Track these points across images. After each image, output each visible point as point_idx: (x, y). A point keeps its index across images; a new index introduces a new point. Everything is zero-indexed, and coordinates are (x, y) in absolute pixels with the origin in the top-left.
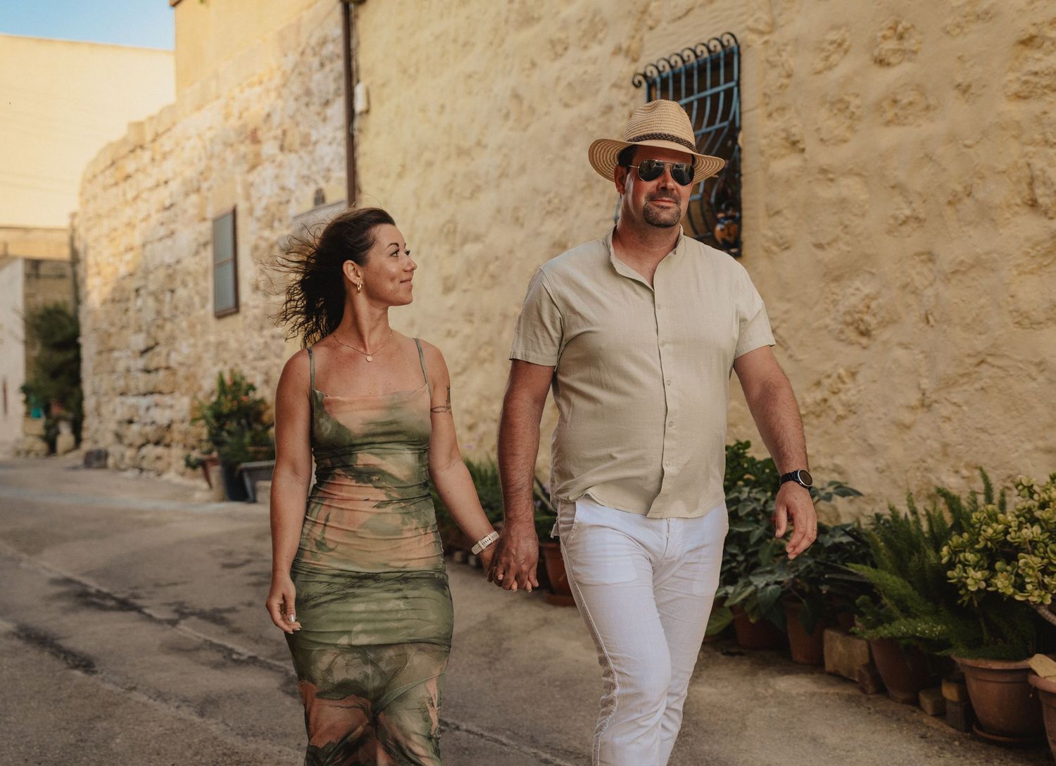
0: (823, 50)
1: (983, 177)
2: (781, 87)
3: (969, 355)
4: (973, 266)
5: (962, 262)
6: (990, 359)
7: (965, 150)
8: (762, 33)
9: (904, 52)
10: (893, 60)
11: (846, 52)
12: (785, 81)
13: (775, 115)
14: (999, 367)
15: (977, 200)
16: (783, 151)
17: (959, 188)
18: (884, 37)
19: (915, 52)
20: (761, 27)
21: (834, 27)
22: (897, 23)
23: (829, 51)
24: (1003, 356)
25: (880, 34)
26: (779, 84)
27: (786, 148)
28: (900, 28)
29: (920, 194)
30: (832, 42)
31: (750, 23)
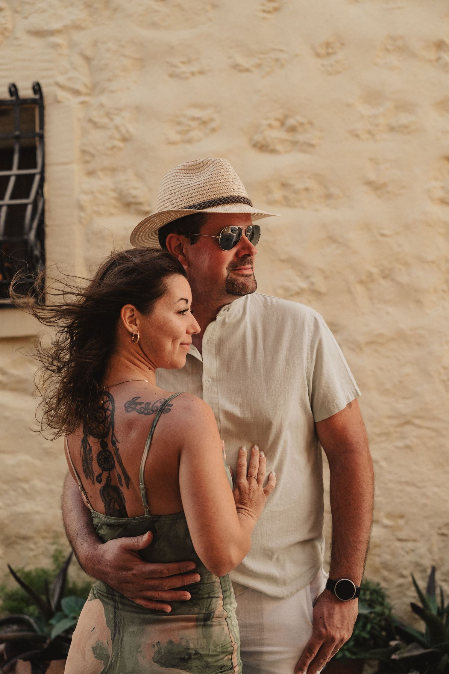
0: (179, 123)
1: (406, 264)
2: (113, 148)
3: (390, 417)
4: (393, 339)
5: (380, 335)
6: (417, 421)
7: (380, 238)
8: (77, 93)
9: (295, 143)
10: (279, 147)
11: (213, 130)
12: (120, 144)
13: (100, 174)
14: (428, 428)
15: (399, 283)
16: (113, 211)
17: (375, 270)
18: (270, 126)
19: (313, 146)
20: (78, 86)
21: (196, 106)
22: (286, 117)
23: (189, 125)
24: (434, 419)
25: (265, 122)
26: (109, 145)
27: (115, 207)
28: (291, 122)
29: (322, 271)
30: (194, 119)
31: (61, 79)
